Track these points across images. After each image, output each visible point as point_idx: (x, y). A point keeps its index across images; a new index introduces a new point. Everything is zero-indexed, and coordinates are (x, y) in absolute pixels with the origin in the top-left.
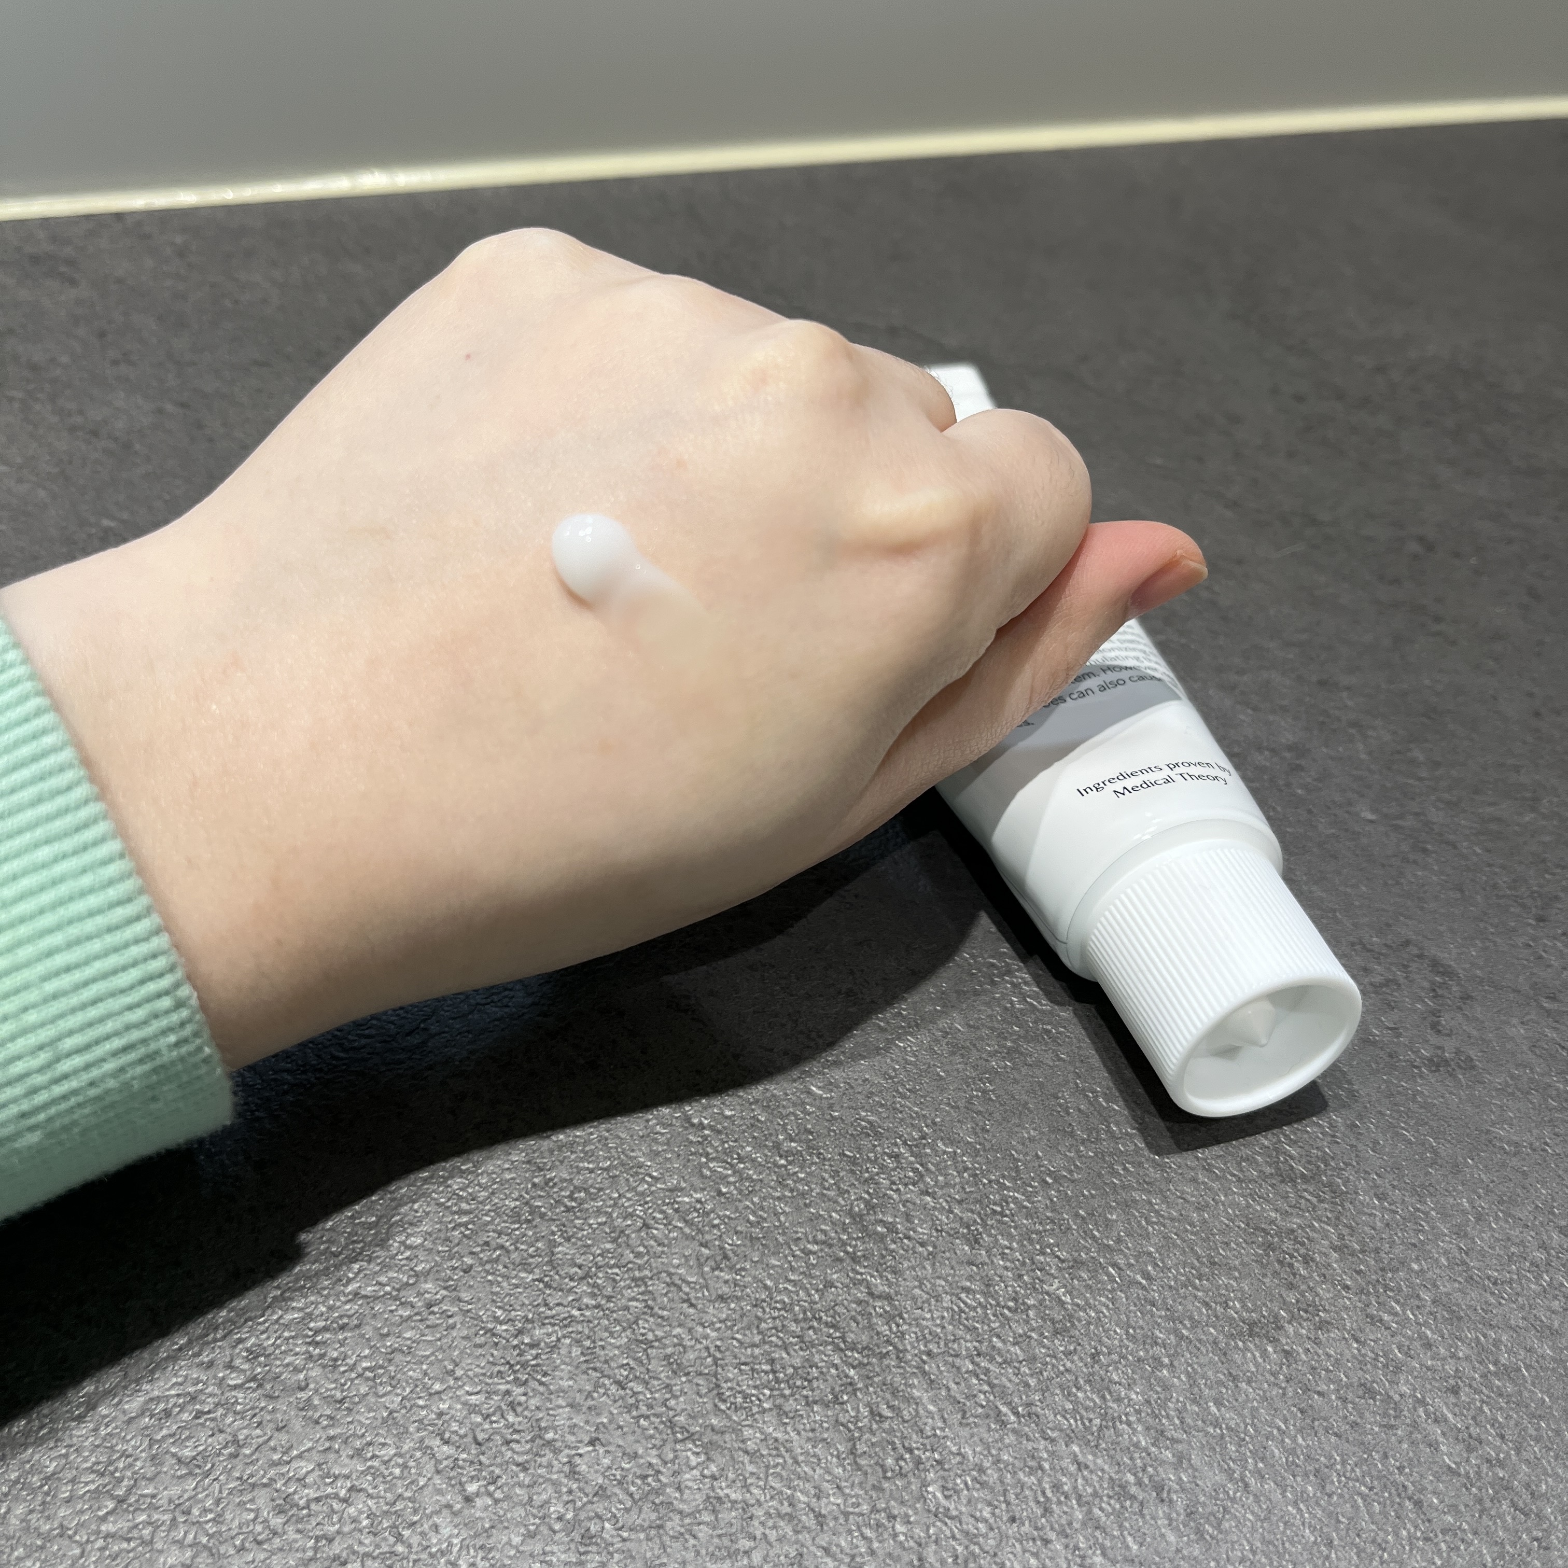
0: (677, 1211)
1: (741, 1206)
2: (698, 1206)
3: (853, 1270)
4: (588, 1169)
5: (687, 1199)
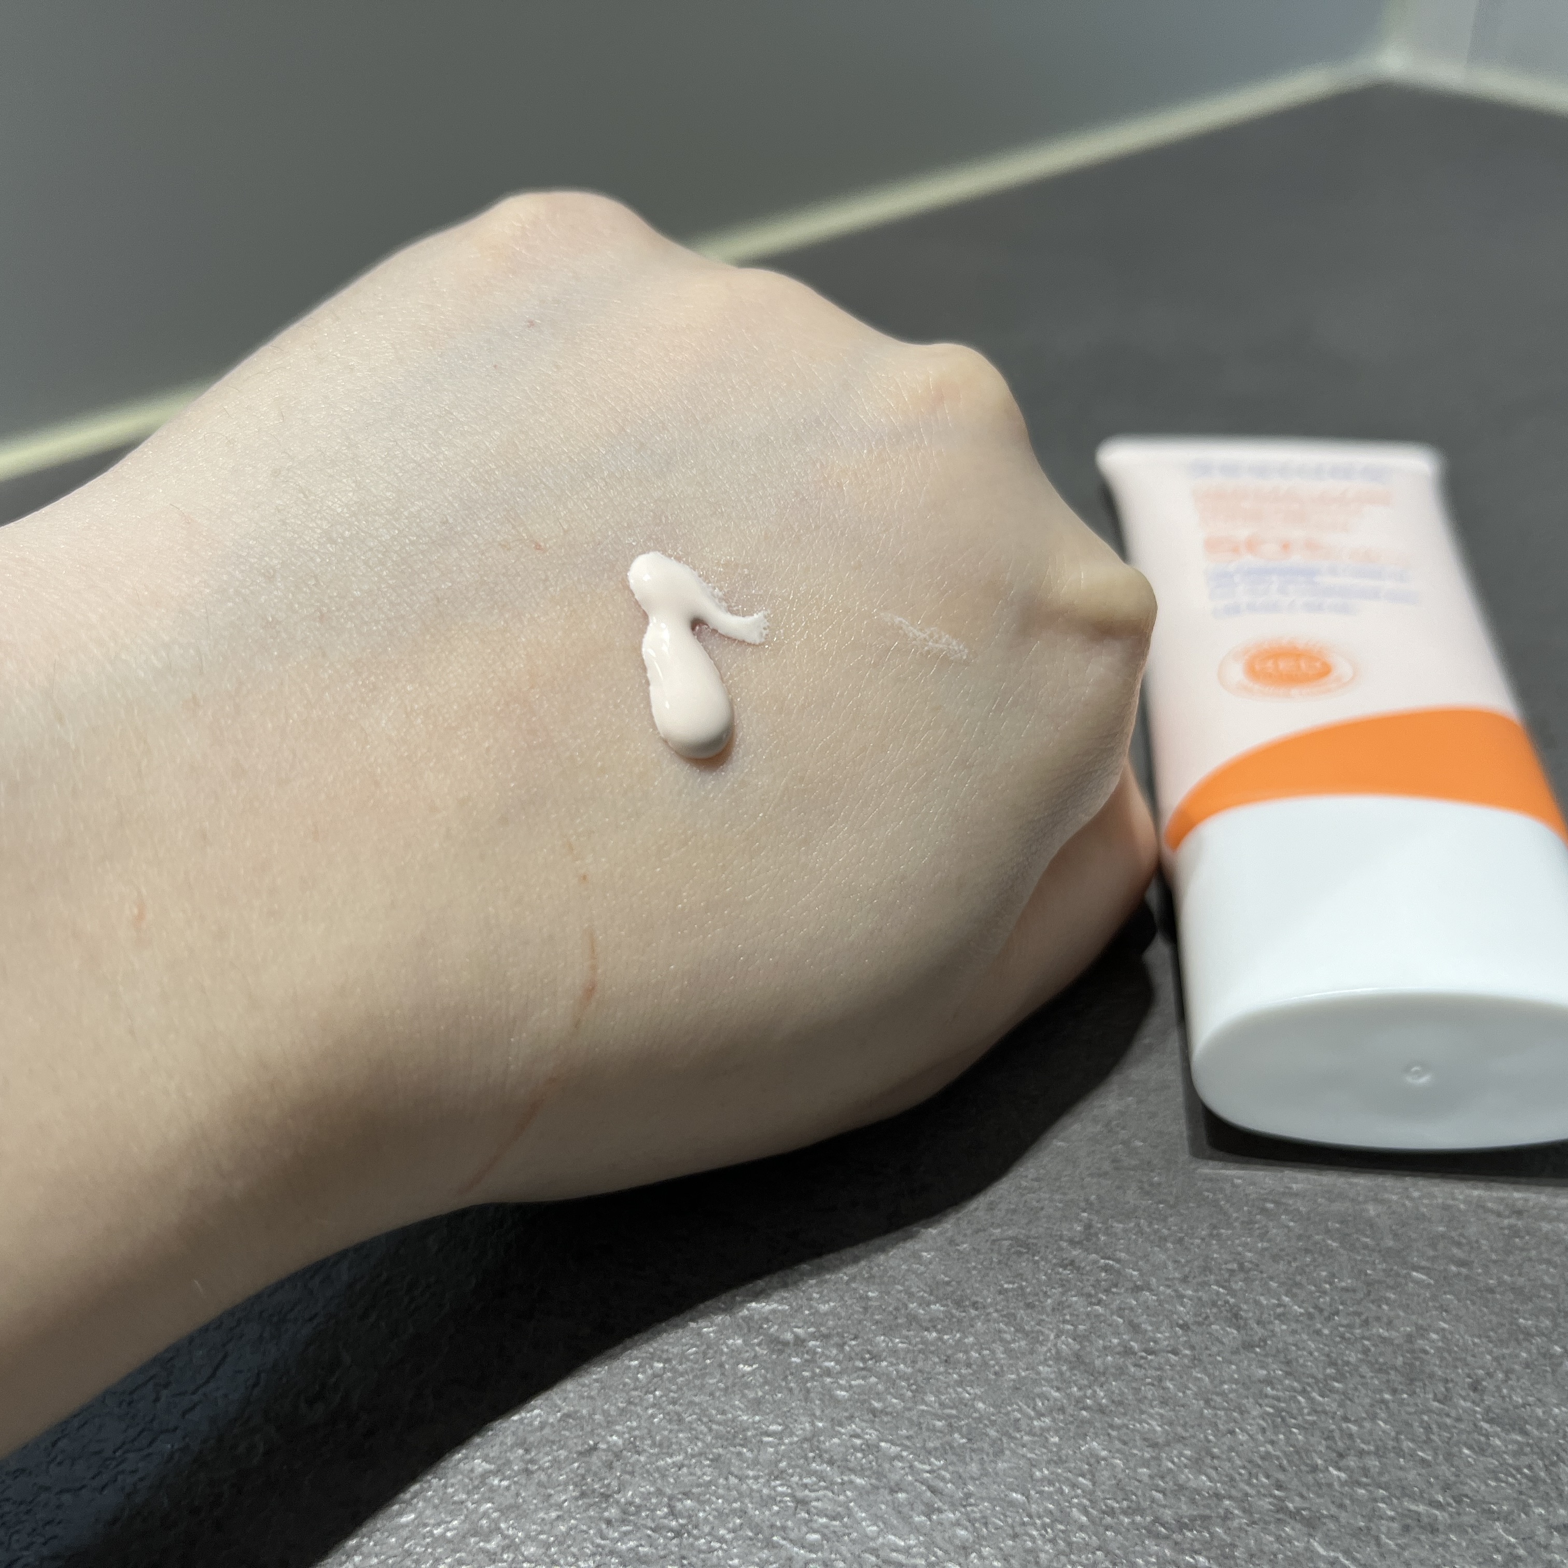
0: (831, 1462)
1: (913, 1414)
2: (858, 1442)
3: (1111, 1426)
4: (674, 1464)
5: (836, 1440)
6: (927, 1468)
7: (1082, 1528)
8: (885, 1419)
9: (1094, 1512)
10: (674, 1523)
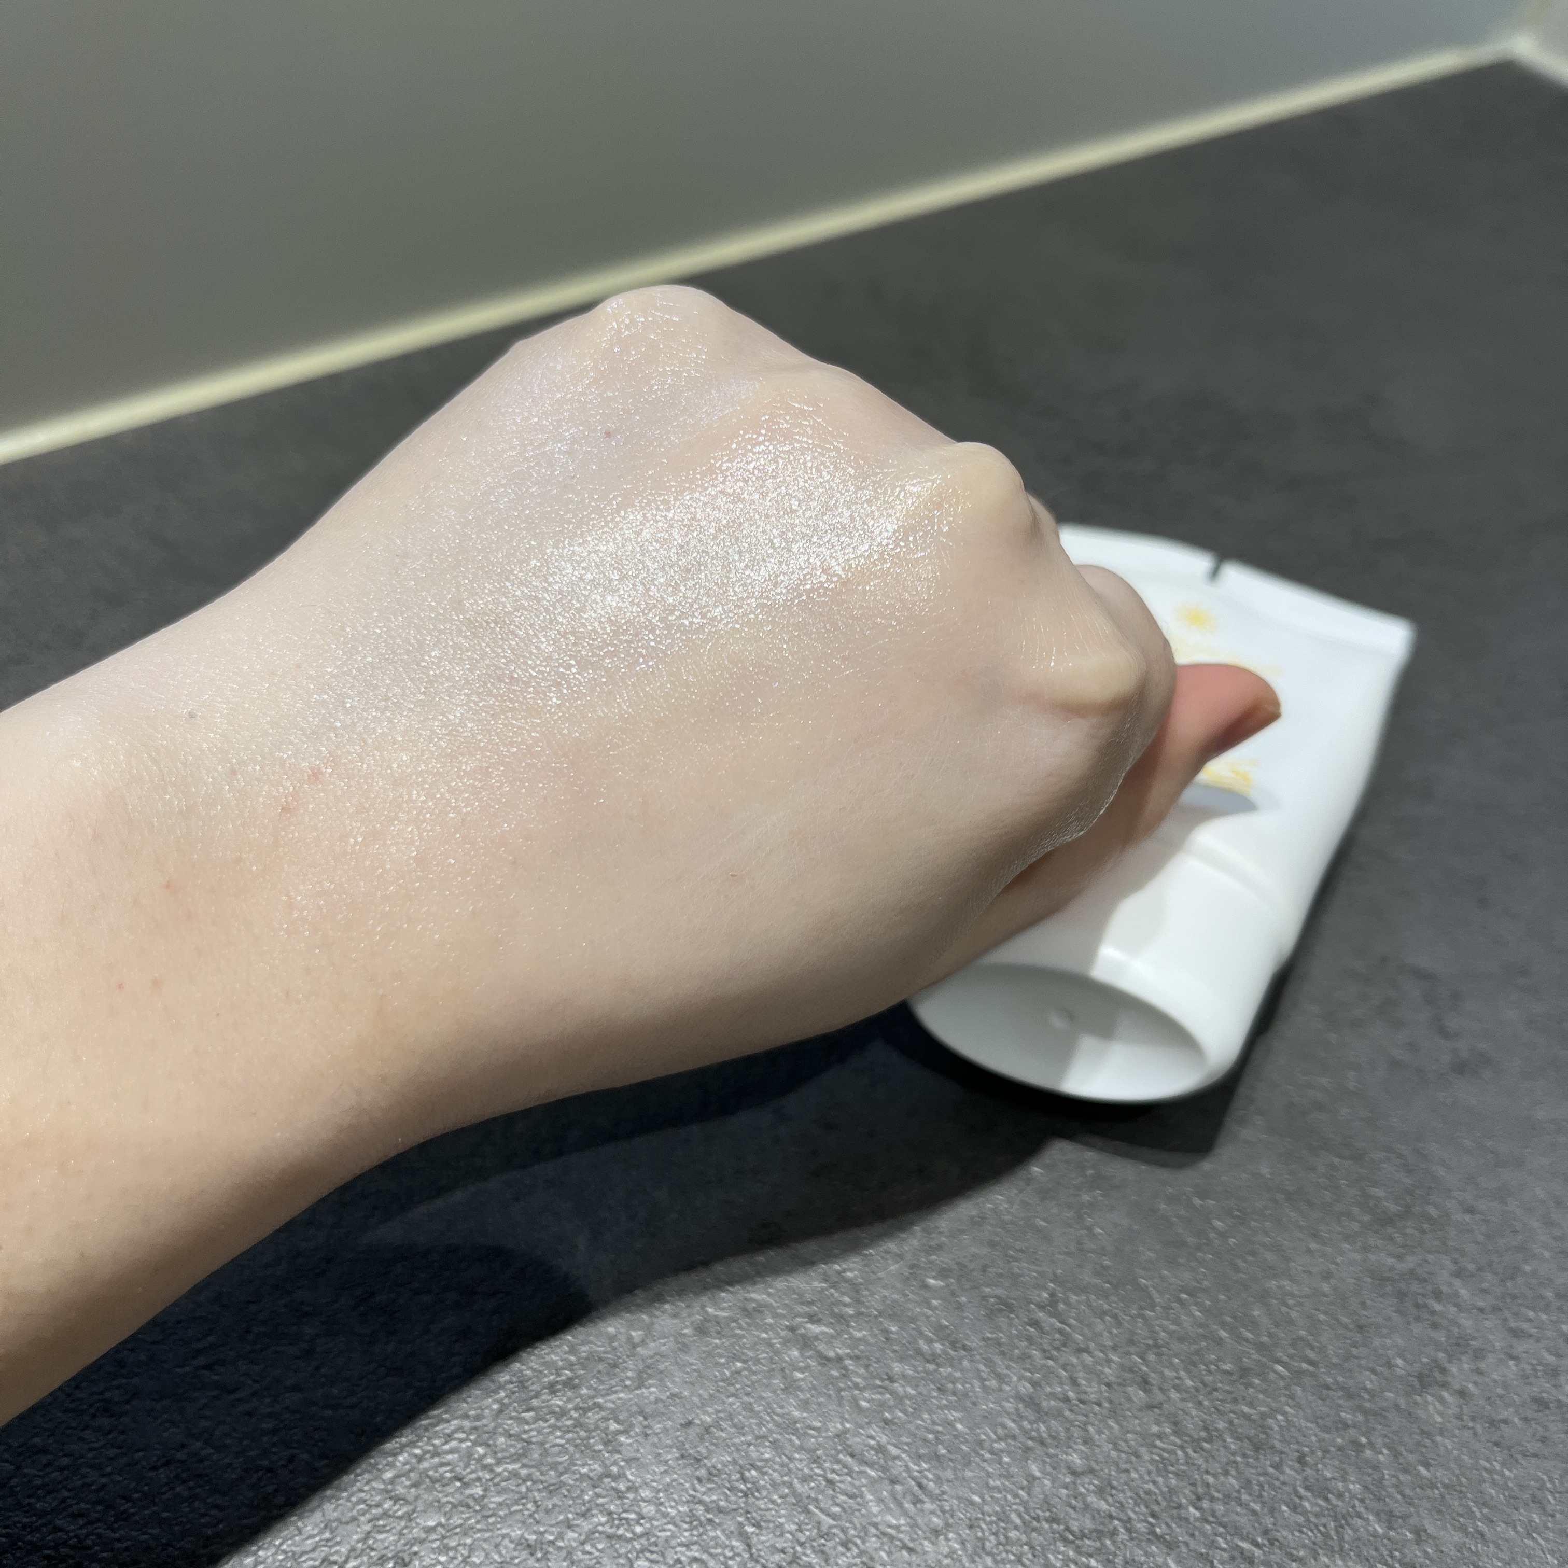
4: (746, 1442)
5: (857, 1439)
6: (916, 1468)
7: (1016, 1528)
8: (894, 1427)
9: (1027, 1517)
10: (742, 1487)
